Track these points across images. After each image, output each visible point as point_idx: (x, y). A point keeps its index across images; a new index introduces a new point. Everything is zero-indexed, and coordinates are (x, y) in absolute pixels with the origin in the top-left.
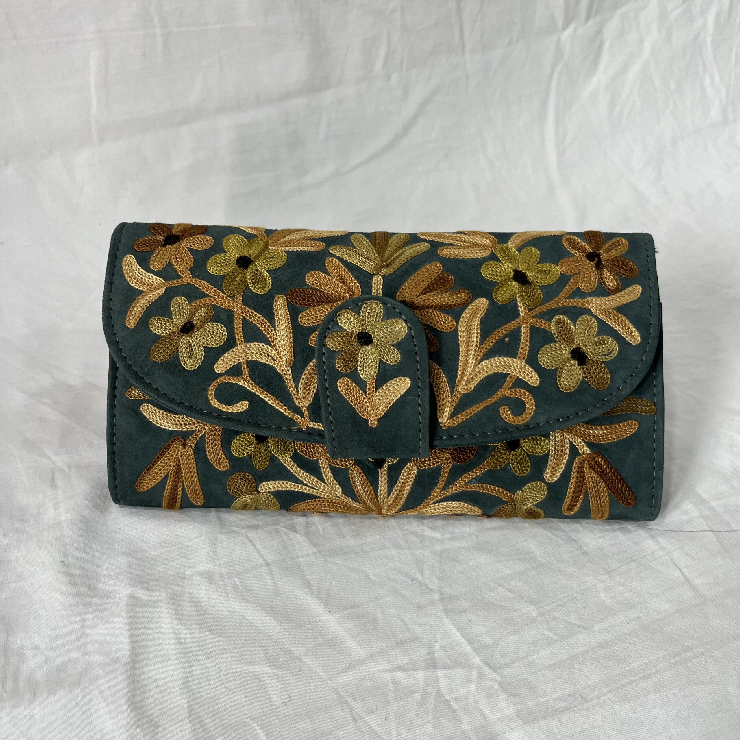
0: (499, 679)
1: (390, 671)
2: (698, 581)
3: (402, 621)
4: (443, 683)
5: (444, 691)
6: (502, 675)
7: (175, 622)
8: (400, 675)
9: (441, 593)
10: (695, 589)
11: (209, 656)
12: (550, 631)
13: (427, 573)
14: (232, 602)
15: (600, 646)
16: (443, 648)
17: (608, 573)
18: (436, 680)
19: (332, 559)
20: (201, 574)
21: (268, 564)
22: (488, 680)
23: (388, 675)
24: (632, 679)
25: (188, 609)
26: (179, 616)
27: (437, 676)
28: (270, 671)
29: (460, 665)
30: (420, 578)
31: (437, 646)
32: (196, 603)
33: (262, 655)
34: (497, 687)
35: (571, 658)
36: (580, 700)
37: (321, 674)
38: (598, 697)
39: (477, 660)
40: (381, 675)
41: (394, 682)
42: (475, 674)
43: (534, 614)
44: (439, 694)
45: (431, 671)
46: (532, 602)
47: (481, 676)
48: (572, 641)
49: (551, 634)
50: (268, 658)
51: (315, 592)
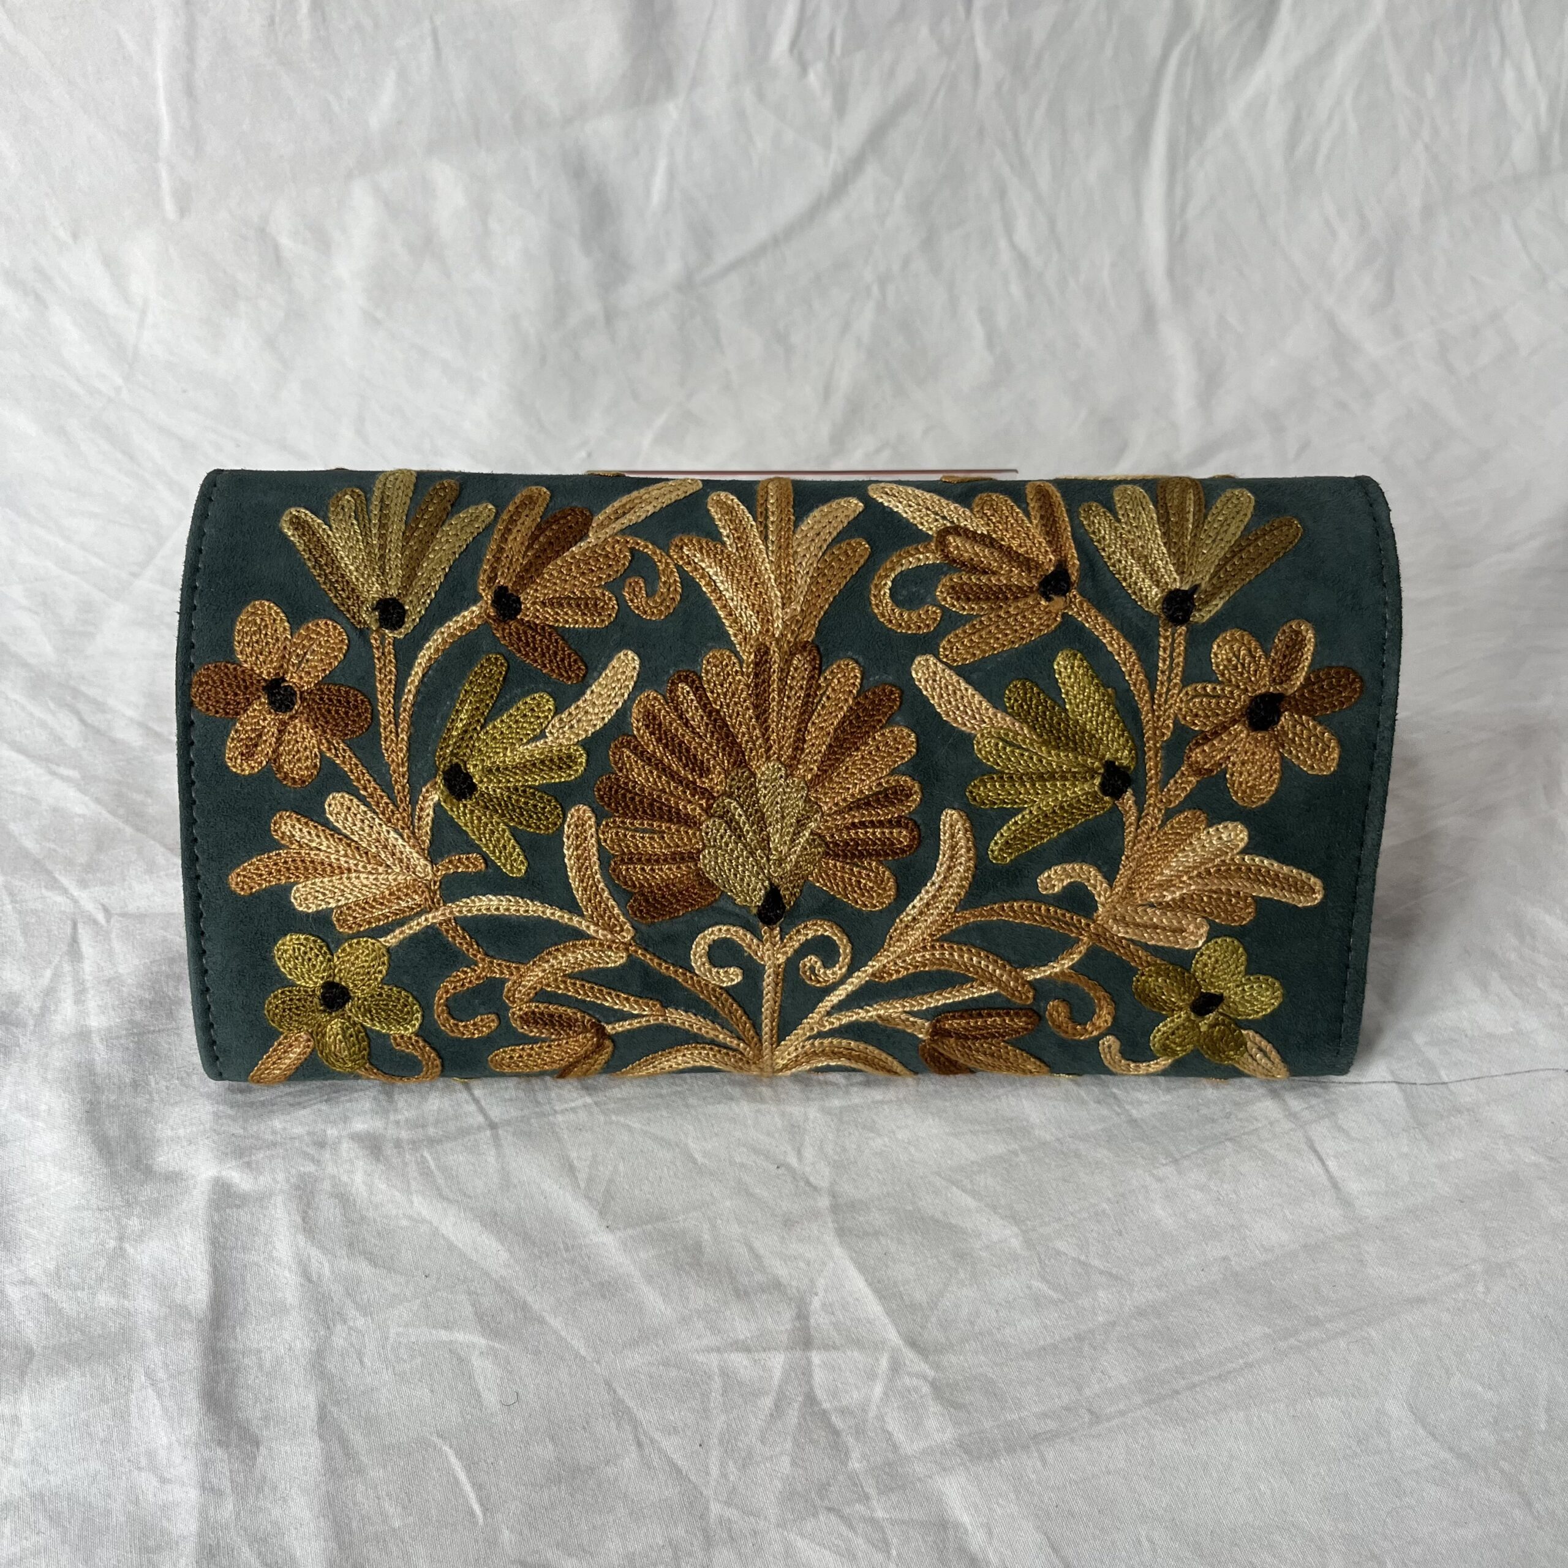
0: (931, 1373)
1: (718, 1350)
2: (1354, 1186)
3: (751, 1249)
4: (819, 1377)
5: (820, 1394)
6: (937, 1367)
7: (301, 1239)
8: (739, 1361)
9: (834, 1195)
10: (1345, 1201)
11: (365, 1310)
12: (1044, 1279)
13: (809, 1153)
14: (417, 1200)
15: (1141, 1313)
16: (828, 1308)
17: (1176, 1161)
18: (807, 1373)
19: (622, 1120)
20: (356, 1137)
21: (493, 1126)
22: (909, 1374)
23: (714, 1359)
24: (1196, 1379)
25: (328, 1211)
26: (308, 1227)
27: (809, 1363)
28: (482, 1342)
29: (858, 1343)
30: (793, 1161)
31: (816, 1303)
32: (344, 1199)
33: (468, 1310)
34: (926, 1389)
35: (1079, 1338)
36: (1087, 1418)
37: (583, 1352)
38: (1122, 1413)
39: (892, 1336)
40: (700, 1358)
41: (724, 1373)
42: (884, 1362)
43: (1016, 1243)
44: (811, 1399)
45: (798, 1354)
46: (1014, 1218)
47: (896, 1367)
48: (1085, 1302)
49: (1044, 1287)
50: (480, 1316)
51: (583, 1185)
